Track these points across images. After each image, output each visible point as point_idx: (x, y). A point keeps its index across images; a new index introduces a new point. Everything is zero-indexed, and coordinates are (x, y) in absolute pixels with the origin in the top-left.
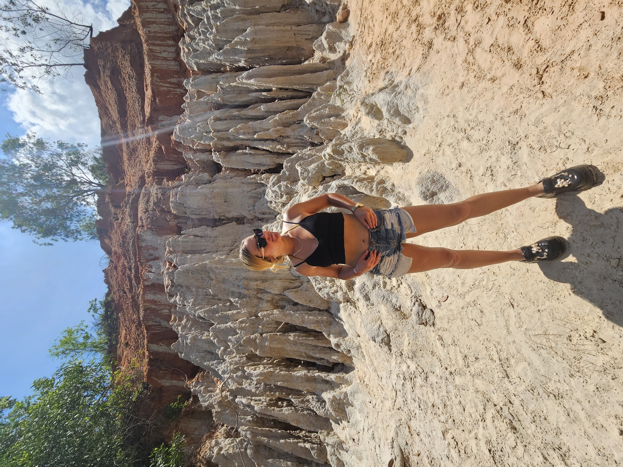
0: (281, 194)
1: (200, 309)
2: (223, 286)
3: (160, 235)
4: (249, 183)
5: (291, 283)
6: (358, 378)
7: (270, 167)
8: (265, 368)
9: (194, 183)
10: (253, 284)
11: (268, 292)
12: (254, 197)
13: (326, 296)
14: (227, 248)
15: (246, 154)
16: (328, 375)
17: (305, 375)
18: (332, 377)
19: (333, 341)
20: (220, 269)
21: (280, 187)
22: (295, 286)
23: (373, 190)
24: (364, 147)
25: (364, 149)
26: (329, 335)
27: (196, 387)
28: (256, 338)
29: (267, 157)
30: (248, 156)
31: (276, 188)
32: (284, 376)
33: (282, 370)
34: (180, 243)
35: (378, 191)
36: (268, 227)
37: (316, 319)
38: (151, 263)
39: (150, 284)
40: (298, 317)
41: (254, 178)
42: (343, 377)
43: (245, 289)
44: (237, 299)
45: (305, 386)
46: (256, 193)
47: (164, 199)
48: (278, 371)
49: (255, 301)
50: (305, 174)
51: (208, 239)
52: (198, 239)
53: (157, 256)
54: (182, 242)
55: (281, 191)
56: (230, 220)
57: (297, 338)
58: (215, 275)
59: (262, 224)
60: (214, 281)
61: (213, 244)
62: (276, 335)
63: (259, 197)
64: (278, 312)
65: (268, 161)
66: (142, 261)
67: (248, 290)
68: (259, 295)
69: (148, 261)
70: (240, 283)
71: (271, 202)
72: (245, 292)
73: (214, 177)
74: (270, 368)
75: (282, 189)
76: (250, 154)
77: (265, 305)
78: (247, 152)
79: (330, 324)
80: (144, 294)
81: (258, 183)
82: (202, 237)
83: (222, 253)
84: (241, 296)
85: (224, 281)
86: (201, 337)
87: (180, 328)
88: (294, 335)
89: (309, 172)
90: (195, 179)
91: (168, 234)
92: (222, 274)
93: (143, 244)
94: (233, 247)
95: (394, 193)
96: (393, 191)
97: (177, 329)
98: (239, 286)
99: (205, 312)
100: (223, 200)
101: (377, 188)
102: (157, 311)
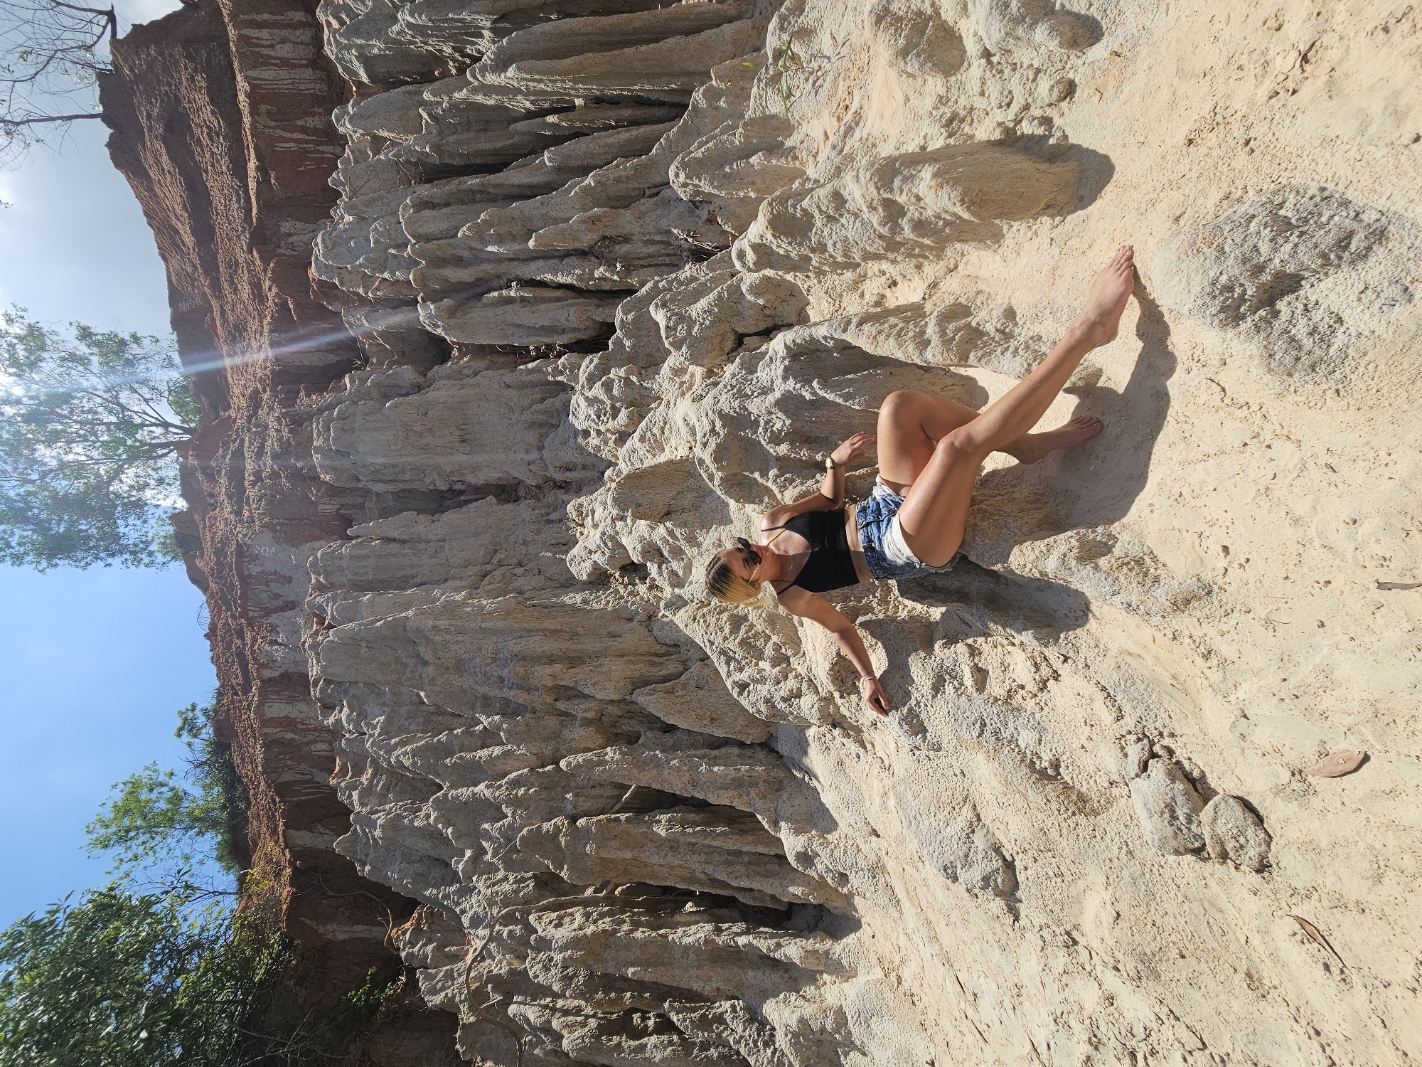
0: (613, 407)
1: (403, 743)
2: (457, 681)
3: (296, 541)
4: (524, 386)
5: (652, 664)
6: (875, 961)
7: (582, 336)
8: (587, 916)
9: (375, 394)
10: (543, 674)
11: (586, 696)
12: (541, 425)
13: (763, 708)
14: (473, 570)
15: (510, 300)
16: (779, 945)
17: (706, 941)
18: (793, 950)
19: (792, 843)
20: (448, 632)
21: (608, 387)
22: (664, 672)
23: (928, 343)
24: (896, 172)
25: (897, 183)
26: (775, 824)
27: (413, 946)
28: (557, 830)
29: (572, 305)
30: (517, 306)
31: (597, 391)
32: (645, 944)
33: (636, 925)
34: (344, 563)
35: (947, 342)
36: (581, 505)
37: (734, 774)
38: (274, 619)
39: (276, 674)
40: (678, 769)
41: (537, 370)
42: (827, 953)
43: (520, 687)
44: (497, 718)
45: (710, 979)
46: (545, 412)
47: (298, 444)
48: (626, 927)
49: (552, 722)
50: (681, 331)
51: (423, 546)
52: (394, 547)
53: (291, 598)
54: (352, 558)
55: (611, 397)
56: (481, 492)
57: (677, 828)
58: (434, 651)
59: (565, 497)
60: (431, 668)
61: (434, 561)
62: (617, 819)
63: (554, 422)
64: (617, 756)
65: (572, 318)
66: (251, 614)
67: (528, 690)
68: (561, 705)
69: (267, 613)
70: (505, 672)
71: (586, 433)
72: (521, 697)
73: (430, 375)
74: (602, 915)
75: (615, 392)
76: (523, 299)
77: (578, 734)
78: (512, 294)
79: (778, 787)
80: (261, 704)
81: (549, 383)
82: (403, 542)
83: (458, 583)
84: (509, 710)
85: (460, 666)
86: (412, 821)
87: (355, 795)
88: (669, 821)
89: (691, 322)
90: (376, 384)
91: (318, 539)
92: (454, 647)
93: (255, 569)
94: (489, 567)
95: (1013, 344)
97: (350, 796)
98: (501, 679)
99: (415, 753)
100: (457, 439)
101: (943, 332)
102: (299, 747)
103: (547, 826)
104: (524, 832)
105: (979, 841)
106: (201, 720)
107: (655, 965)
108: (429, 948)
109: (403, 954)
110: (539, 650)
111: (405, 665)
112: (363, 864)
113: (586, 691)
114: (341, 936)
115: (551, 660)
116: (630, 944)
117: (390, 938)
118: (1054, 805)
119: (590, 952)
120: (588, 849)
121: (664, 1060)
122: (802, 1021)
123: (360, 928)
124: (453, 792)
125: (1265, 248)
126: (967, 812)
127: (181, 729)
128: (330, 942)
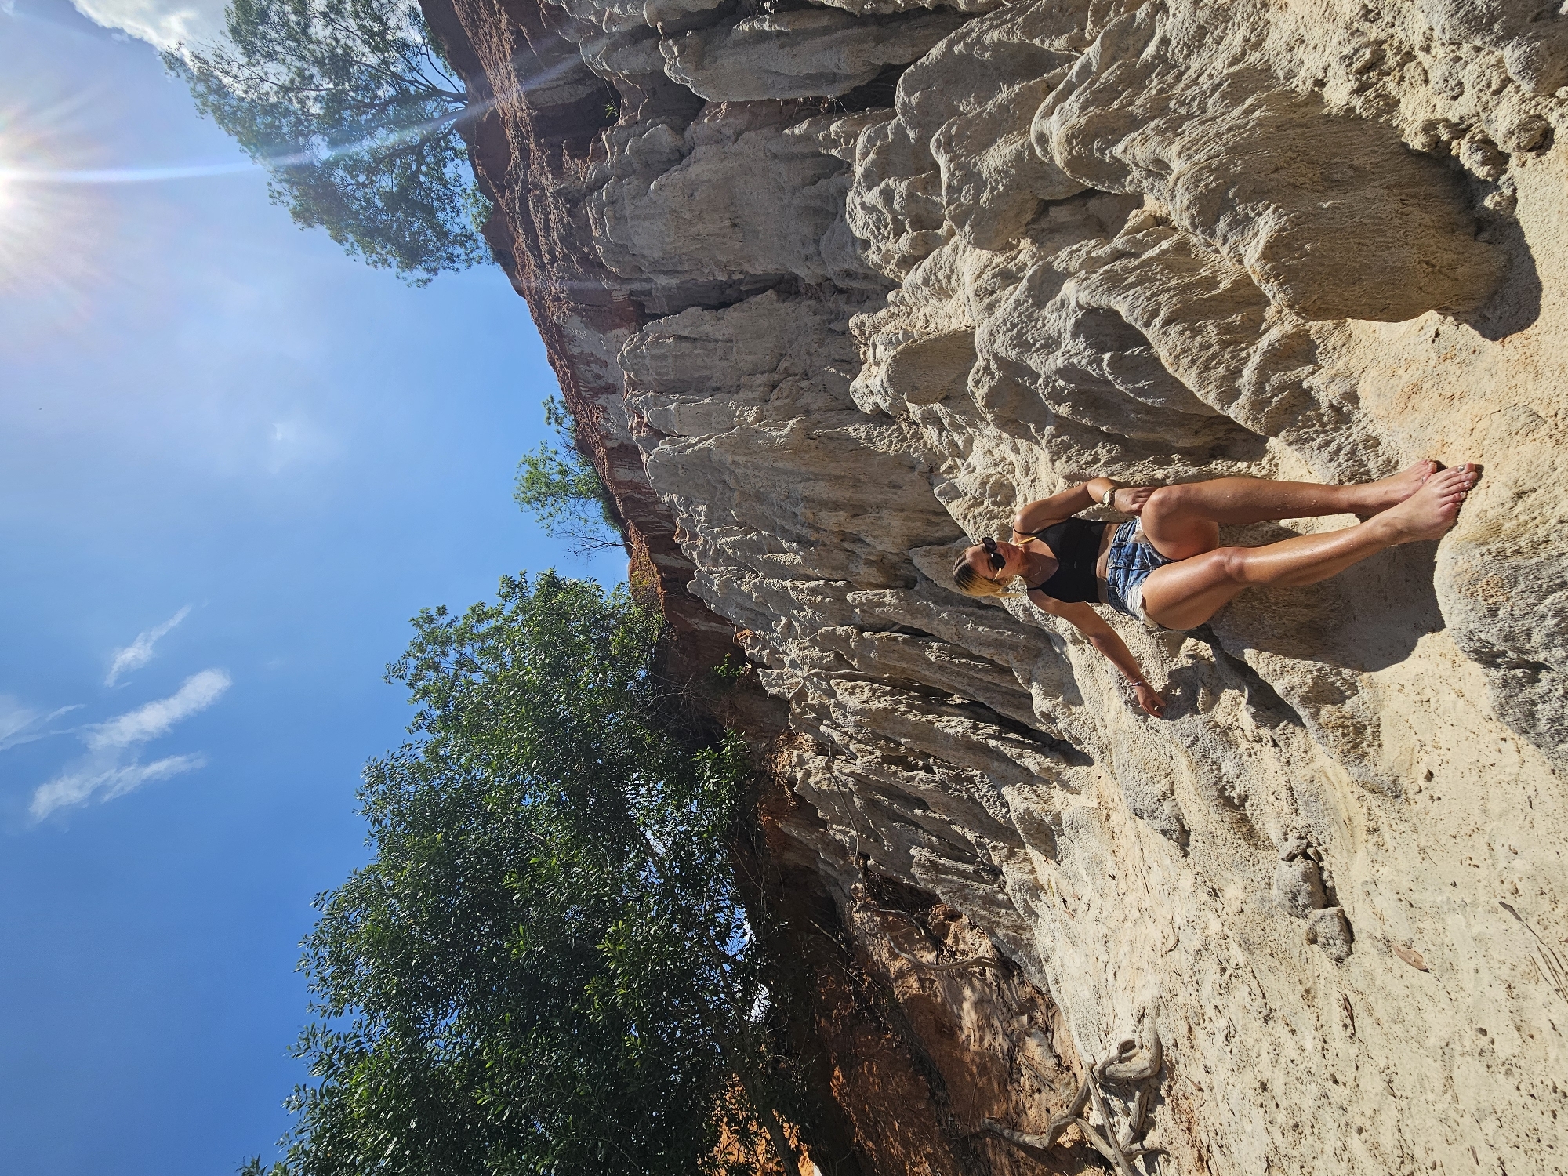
0: (895, 220)
1: (724, 534)
2: (760, 509)
3: (604, 329)
4: (791, 158)
5: (930, 523)
6: (1095, 794)
7: (857, 84)
8: (874, 691)
9: (637, 166)
10: (830, 520)
11: (867, 544)
12: (816, 211)
13: (1021, 613)
14: (761, 379)
15: (763, 36)
16: (1020, 756)
17: (963, 736)
18: (1032, 762)
19: (1040, 703)
20: (746, 467)
21: (887, 195)
23: (1237, 393)
24: (1227, 206)
25: (1222, 225)
26: (1029, 682)
27: (753, 648)
28: (848, 636)
29: (842, 42)
30: (773, 44)
31: (872, 197)
32: (915, 724)
33: (911, 707)
34: (647, 362)
35: (1258, 404)
36: (863, 324)
37: (996, 636)
38: (602, 400)
39: (615, 445)
40: (946, 623)
41: (806, 138)
42: (1059, 773)
43: (811, 526)
44: (794, 545)
45: (963, 759)
46: (819, 196)
47: (579, 227)
48: (902, 708)
49: (840, 556)
50: (966, 196)
51: (712, 346)
52: (686, 346)
53: (611, 381)
54: (653, 357)
55: (891, 210)
56: (761, 285)
57: (945, 657)
58: (737, 482)
59: (847, 308)
60: (736, 494)
61: (725, 363)
62: (895, 639)
63: (830, 208)
64: (894, 601)
65: (843, 65)
66: (583, 394)
67: (818, 530)
68: (847, 545)
69: (597, 393)
70: (797, 510)
71: (866, 244)
72: (813, 536)
73: (687, 135)
74: (885, 694)
75: (896, 206)
76: (780, 34)
77: (865, 572)
78: (766, 27)
79: (1036, 654)
80: (611, 469)
81: (821, 154)
82: (695, 340)
83: (751, 395)
84: (803, 542)
85: (759, 497)
86: (739, 585)
87: (695, 554)
88: (939, 649)
89: (980, 185)
90: (635, 152)
91: (620, 326)
92: (753, 480)
93: (576, 351)
94: (776, 377)
95: (1339, 438)
96: (1341, 419)
97: (691, 554)
98: (795, 515)
99: (734, 544)
100: (727, 223)
101: (1260, 385)
102: (646, 505)
103: (841, 630)
104: (823, 630)
105: (1167, 806)
106: (561, 411)
107: (922, 740)
108: (765, 652)
109: (747, 653)
110: (825, 497)
111: (715, 488)
112: (710, 603)
113: (868, 541)
114: (703, 628)
115: (837, 506)
116: (904, 722)
117: (736, 639)
118: (1226, 826)
119: (874, 721)
120: (872, 655)
121: (927, 790)
122: (1027, 810)
123: (714, 625)
124: (767, 581)
125: (1537, 637)
126: (1164, 785)
127: (549, 418)
128: (696, 630)
